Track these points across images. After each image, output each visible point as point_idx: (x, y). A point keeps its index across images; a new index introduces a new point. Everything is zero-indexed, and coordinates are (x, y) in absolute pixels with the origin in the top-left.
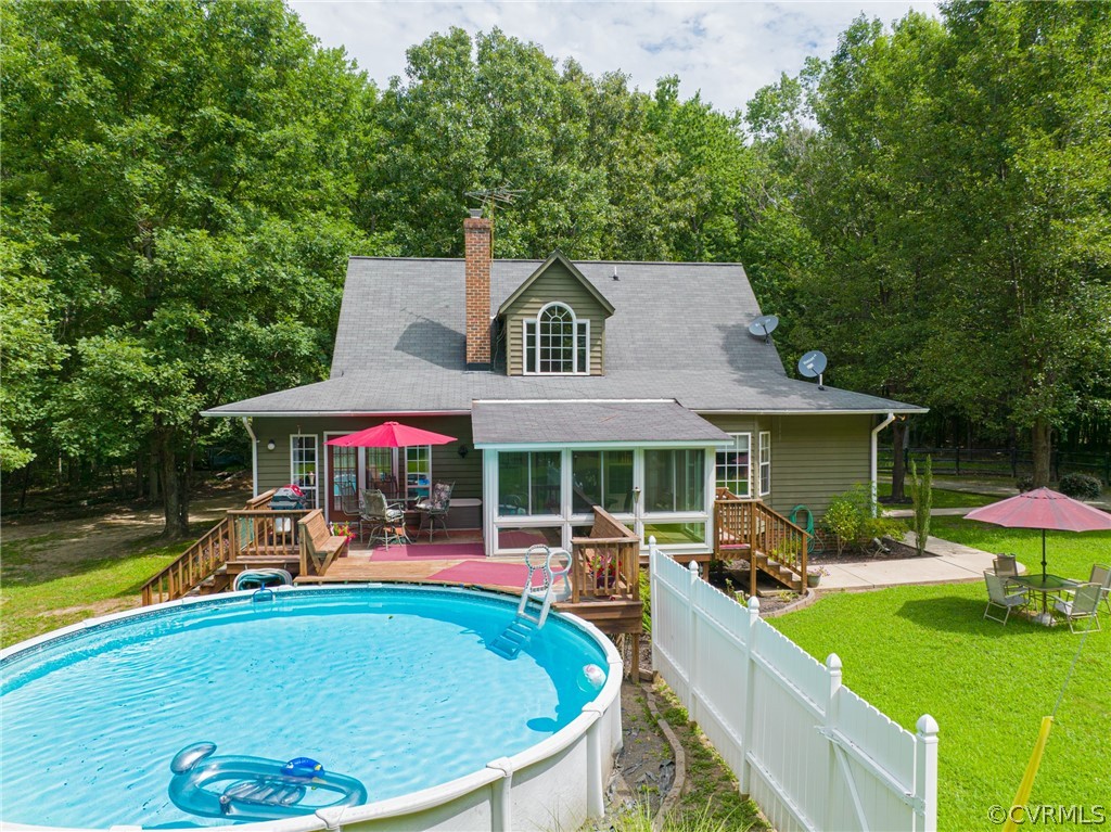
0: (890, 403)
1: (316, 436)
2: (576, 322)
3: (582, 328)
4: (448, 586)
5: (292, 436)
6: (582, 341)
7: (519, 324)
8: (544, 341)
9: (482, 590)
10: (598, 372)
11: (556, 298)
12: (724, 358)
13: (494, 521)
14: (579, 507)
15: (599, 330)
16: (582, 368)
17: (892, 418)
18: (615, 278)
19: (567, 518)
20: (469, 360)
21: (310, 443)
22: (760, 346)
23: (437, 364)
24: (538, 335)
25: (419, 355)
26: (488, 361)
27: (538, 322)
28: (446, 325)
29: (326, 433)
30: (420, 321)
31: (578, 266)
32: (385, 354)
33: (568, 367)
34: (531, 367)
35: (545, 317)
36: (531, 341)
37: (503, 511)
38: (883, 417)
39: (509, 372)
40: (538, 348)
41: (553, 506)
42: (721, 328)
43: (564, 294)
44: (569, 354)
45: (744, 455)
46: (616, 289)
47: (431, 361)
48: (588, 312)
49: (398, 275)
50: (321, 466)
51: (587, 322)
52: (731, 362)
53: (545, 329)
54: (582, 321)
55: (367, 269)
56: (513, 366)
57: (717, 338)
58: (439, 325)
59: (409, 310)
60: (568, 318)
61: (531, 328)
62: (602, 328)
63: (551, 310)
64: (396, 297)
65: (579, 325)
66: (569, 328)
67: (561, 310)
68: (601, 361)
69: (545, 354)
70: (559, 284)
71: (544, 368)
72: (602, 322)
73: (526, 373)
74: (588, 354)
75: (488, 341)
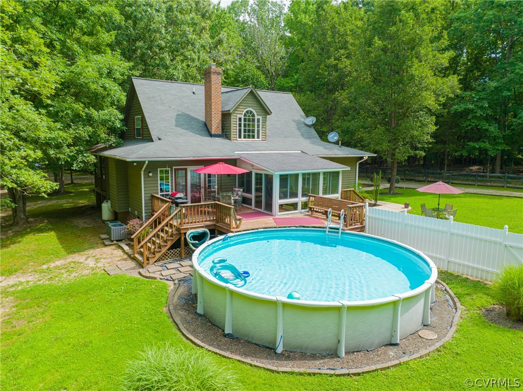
0: (366, 153)
1: (170, 169)
2: (256, 117)
3: (259, 120)
4: (289, 227)
5: (159, 169)
6: (258, 126)
7: (235, 117)
8: (245, 126)
9: (304, 227)
10: (264, 139)
11: (249, 107)
12: (300, 134)
13: (277, 201)
14: (303, 195)
15: (265, 121)
16: (258, 137)
17: (365, 158)
19: (300, 199)
20: (212, 133)
21: (167, 172)
22: (309, 129)
23: (197, 134)
24: (243, 123)
25: (187, 129)
26: (220, 133)
27: (243, 117)
28: (192, 115)
29: (174, 167)
30: (180, 113)
31: (258, 92)
32: (173, 129)
33: (253, 137)
34: (240, 137)
35: (245, 115)
36: (240, 125)
37: (281, 198)
38: (362, 158)
39: (232, 139)
40: (243, 128)
41: (294, 195)
42: (294, 121)
43: (252, 105)
44: (253, 131)
47: (194, 132)
48: (262, 113)
50: (172, 183)
51: (261, 118)
52: (303, 135)
53: (245, 120)
54: (259, 117)
56: (233, 136)
57: (294, 125)
58: (189, 115)
59: (173, 107)
60: (253, 116)
61: (240, 119)
63: (247, 112)
66: (253, 120)
67: (251, 112)
68: (265, 135)
69: (245, 131)
70: (251, 101)
71: (245, 137)
72: (266, 118)
73: (238, 139)
74: (261, 132)
75: (220, 125)
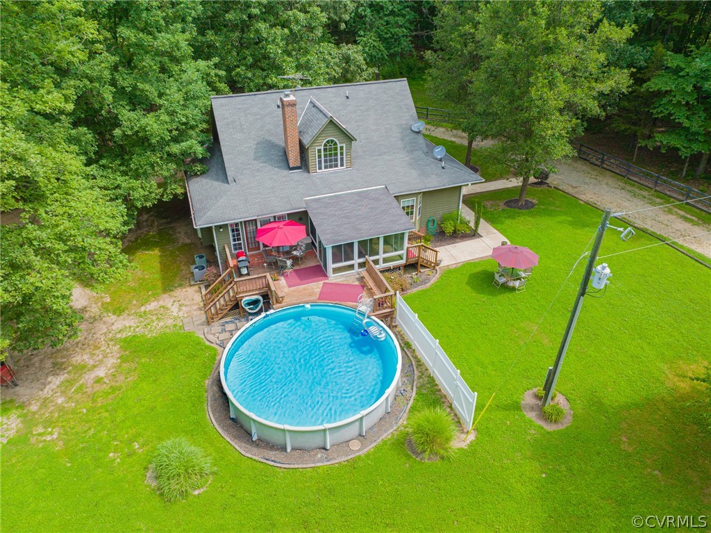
0: (470, 176)
2: (339, 146)
3: (341, 148)
6: (342, 154)
7: (314, 150)
8: (325, 156)
10: (349, 166)
11: (330, 136)
12: (401, 146)
13: (331, 266)
14: (360, 257)
15: (349, 148)
16: (342, 165)
18: (347, 97)
19: (356, 261)
20: (291, 166)
21: (237, 225)
22: (416, 136)
23: (275, 167)
24: (323, 154)
25: (265, 162)
26: (299, 165)
27: (322, 148)
30: (260, 140)
32: (249, 164)
33: (336, 166)
34: (320, 168)
35: (325, 145)
36: (320, 157)
39: (311, 172)
40: (323, 159)
43: (333, 134)
44: (336, 160)
45: (412, 206)
46: (349, 105)
47: (272, 165)
48: (345, 141)
49: (240, 109)
50: (243, 233)
51: (344, 145)
52: (404, 148)
53: (325, 150)
54: (341, 145)
55: (223, 106)
56: (312, 168)
57: (398, 133)
58: (269, 141)
59: (253, 133)
60: (336, 144)
61: (319, 151)
62: (351, 147)
63: (328, 142)
64: (244, 125)
65: (340, 147)
66: (336, 149)
67: (332, 141)
68: (350, 162)
69: (326, 161)
70: (331, 130)
71: (326, 167)
72: (351, 144)
73: (318, 171)
74: (345, 159)
75: (299, 157)
